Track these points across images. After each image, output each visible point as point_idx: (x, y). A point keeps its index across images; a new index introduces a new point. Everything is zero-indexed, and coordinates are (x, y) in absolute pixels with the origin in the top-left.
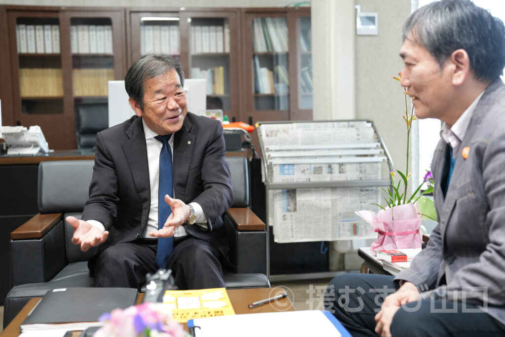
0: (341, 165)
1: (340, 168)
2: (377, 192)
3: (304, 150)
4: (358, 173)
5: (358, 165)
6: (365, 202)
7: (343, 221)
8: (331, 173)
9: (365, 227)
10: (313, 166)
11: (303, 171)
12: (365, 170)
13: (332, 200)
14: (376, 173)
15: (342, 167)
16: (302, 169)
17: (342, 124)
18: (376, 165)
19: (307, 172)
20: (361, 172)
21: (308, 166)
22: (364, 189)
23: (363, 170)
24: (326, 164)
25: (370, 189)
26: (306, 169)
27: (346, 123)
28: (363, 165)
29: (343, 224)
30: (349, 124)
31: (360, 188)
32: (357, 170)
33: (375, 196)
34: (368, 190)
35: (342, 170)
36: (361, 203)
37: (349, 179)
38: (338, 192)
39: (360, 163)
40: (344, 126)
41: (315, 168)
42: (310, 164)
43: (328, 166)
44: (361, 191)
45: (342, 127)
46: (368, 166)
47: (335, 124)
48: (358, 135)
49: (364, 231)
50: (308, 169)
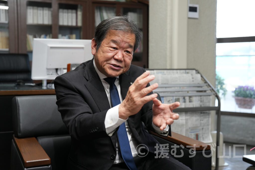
0: (190, 97)
1: (190, 99)
2: (209, 114)
3: (166, 87)
4: (199, 102)
5: (200, 97)
6: (202, 120)
7: (191, 132)
8: (185, 102)
9: (202, 135)
10: (175, 98)
11: (169, 102)
12: (203, 100)
13: (186, 119)
14: (209, 102)
15: (191, 99)
16: (168, 100)
17: (182, 71)
18: (209, 97)
19: (171, 102)
20: (201, 101)
21: (172, 98)
22: (203, 112)
23: (202, 100)
24: (182, 96)
25: (205, 112)
26: (170, 100)
27: (184, 71)
28: (202, 97)
29: (191, 135)
30: (186, 71)
31: (200, 112)
32: (199, 100)
33: (208, 116)
34: (204, 113)
35: (191, 100)
36: (201, 120)
37: (195, 106)
38: (189, 114)
39: (201, 96)
40: (183, 73)
41: (176, 99)
42: (173, 96)
43: (183, 97)
44: (201, 113)
45: (182, 73)
46: (205, 98)
47: (178, 71)
48: (193, 78)
49: (202, 138)
50: (172, 100)
